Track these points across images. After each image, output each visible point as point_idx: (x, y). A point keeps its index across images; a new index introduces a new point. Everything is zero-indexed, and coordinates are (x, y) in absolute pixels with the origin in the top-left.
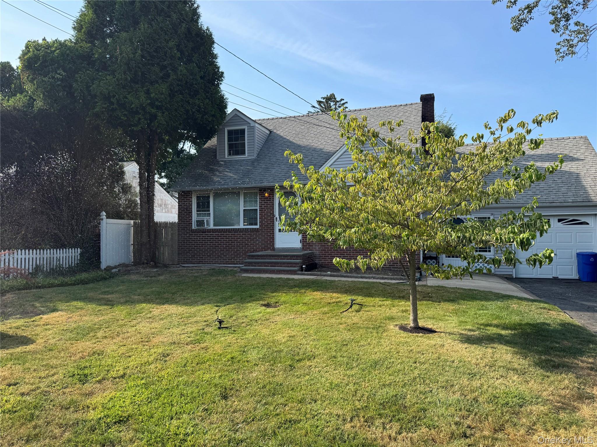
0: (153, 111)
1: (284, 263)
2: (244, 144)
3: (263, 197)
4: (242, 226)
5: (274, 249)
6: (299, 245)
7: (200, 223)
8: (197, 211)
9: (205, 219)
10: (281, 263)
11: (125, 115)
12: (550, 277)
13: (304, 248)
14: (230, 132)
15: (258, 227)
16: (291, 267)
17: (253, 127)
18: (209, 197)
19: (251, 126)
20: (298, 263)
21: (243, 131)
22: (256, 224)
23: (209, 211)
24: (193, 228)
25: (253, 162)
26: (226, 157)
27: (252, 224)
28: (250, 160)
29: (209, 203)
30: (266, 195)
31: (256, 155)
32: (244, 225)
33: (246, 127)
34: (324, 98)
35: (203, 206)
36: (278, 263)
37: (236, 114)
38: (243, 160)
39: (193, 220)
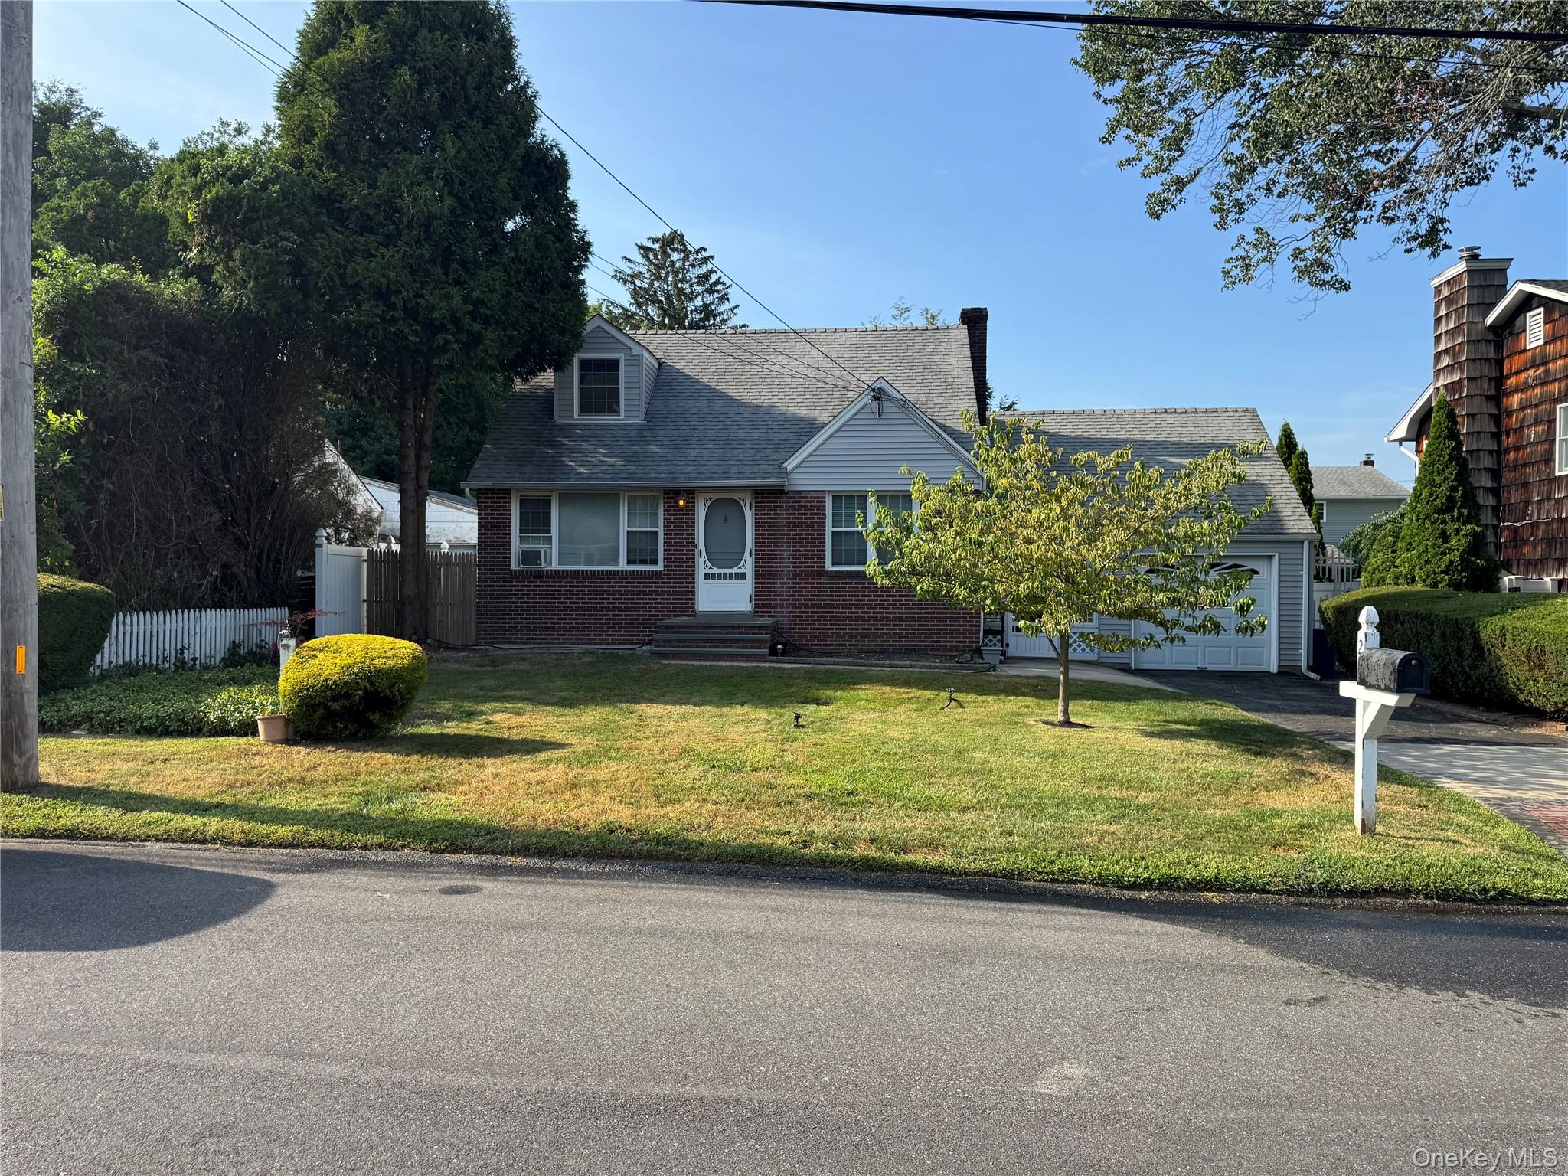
0: (477, 326)
1: (738, 641)
2: (616, 393)
3: (672, 509)
4: (623, 565)
5: (694, 614)
6: (747, 607)
7: (530, 557)
8: (521, 531)
9: (542, 547)
10: (731, 641)
11: (416, 333)
12: (1194, 667)
13: (757, 612)
14: (585, 364)
15: (660, 567)
16: (751, 648)
17: (639, 357)
18: (549, 502)
19: (634, 353)
20: (765, 641)
21: (614, 365)
22: (655, 562)
23: (549, 532)
24: (513, 567)
25: (640, 430)
26: (576, 416)
27: (643, 562)
28: (631, 425)
29: (549, 514)
30: (681, 503)
31: (642, 416)
32: (629, 562)
33: (621, 356)
34: (655, 240)
35: (536, 520)
36: (725, 641)
37: (599, 327)
38: (616, 425)
39: (513, 551)
